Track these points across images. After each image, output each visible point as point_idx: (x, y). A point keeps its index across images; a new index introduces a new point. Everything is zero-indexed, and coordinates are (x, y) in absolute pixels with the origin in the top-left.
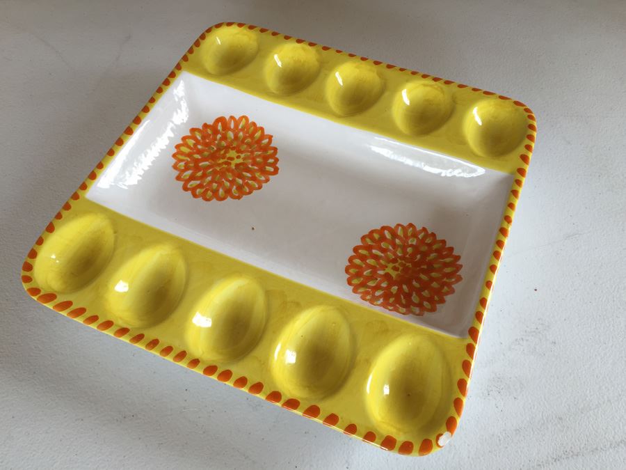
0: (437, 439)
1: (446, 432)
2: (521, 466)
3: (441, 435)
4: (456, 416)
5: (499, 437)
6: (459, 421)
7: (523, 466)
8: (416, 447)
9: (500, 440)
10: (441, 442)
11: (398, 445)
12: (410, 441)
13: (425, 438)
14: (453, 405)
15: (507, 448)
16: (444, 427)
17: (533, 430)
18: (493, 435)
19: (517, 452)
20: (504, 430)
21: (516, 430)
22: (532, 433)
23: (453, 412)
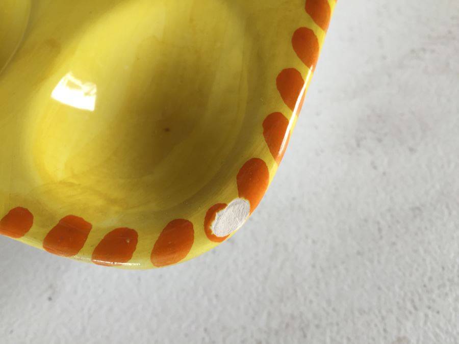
0: (210, 216)
1: (237, 200)
2: (426, 279)
3: (222, 206)
4: (267, 157)
5: (378, 223)
6: (274, 170)
7: (430, 279)
8: (146, 242)
9: (380, 230)
10: (220, 225)
11: (93, 240)
12: (131, 227)
13: (175, 216)
14: (261, 130)
15: (394, 244)
16: (233, 186)
17: (447, 207)
18: (366, 221)
19: (416, 251)
20: (389, 210)
21: (414, 209)
22: (446, 212)
23: (259, 149)
